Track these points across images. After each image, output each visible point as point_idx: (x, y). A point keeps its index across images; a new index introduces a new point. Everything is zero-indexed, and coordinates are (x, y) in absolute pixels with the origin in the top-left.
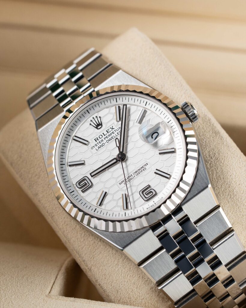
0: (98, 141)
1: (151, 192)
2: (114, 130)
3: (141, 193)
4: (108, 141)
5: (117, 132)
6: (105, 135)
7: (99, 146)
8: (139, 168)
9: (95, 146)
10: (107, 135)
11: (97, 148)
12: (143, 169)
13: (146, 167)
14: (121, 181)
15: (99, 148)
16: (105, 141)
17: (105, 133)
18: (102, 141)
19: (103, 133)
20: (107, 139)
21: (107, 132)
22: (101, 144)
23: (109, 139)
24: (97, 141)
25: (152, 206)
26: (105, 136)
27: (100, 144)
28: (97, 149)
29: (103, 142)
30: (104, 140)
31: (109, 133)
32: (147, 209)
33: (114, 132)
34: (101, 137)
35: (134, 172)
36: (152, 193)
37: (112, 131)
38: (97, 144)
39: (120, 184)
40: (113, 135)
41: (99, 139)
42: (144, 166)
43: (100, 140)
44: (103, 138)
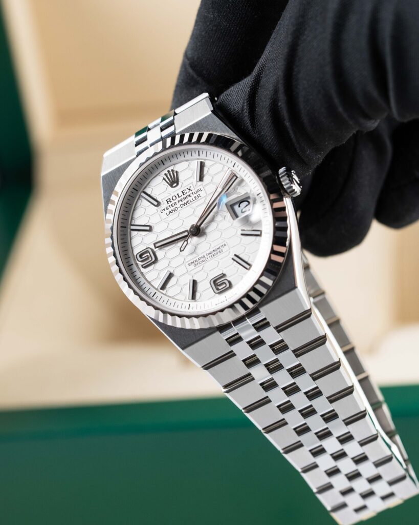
0: (170, 204)
1: (225, 283)
2: (192, 191)
3: (212, 281)
4: (182, 206)
5: (195, 195)
6: (179, 197)
7: (170, 209)
8: (214, 249)
9: (166, 209)
10: (182, 197)
11: (167, 212)
12: (219, 250)
13: (223, 249)
14: (191, 261)
15: (170, 212)
16: (178, 205)
17: (181, 194)
18: (175, 204)
19: (178, 194)
20: (181, 203)
21: (183, 193)
22: (174, 208)
23: (183, 203)
24: (169, 202)
25: (222, 302)
26: (180, 199)
27: (172, 208)
28: (168, 214)
29: (176, 206)
30: (177, 203)
31: (185, 196)
32: (216, 305)
33: (192, 194)
34: (174, 198)
35: (208, 252)
36: (224, 285)
37: (189, 193)
38: (169, 207)
39: (189, 265)
40: (189, 198)
41: (171, 200)
42: (221, 247)
43: (173, 202)
44: (176, 201)
